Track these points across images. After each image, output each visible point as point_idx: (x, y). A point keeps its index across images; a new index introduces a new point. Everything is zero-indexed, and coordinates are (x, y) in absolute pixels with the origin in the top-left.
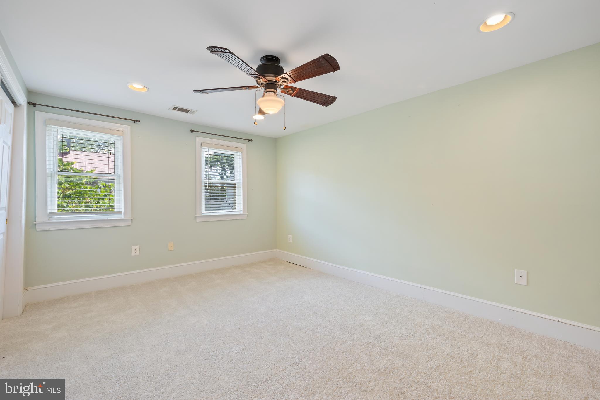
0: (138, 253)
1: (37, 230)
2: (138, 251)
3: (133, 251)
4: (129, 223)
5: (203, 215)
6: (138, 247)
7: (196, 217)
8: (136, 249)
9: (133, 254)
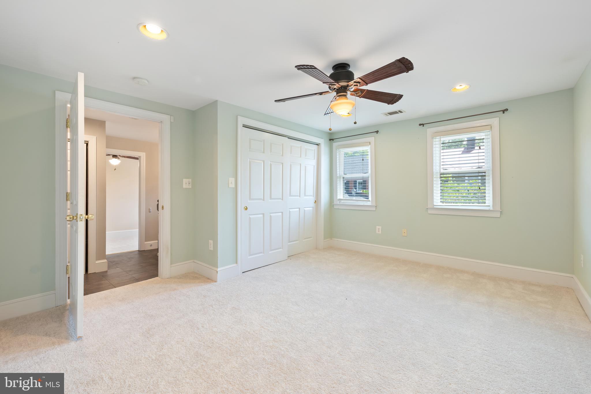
0: (380, 232)
1: (335, 208)
2: (380, 230)
3: (377, 230)
4: (374, 209)
5: (435, 207)
6: (380, 227)
7: (427, 208)
8: (379, 229)
9: (377, 232)
